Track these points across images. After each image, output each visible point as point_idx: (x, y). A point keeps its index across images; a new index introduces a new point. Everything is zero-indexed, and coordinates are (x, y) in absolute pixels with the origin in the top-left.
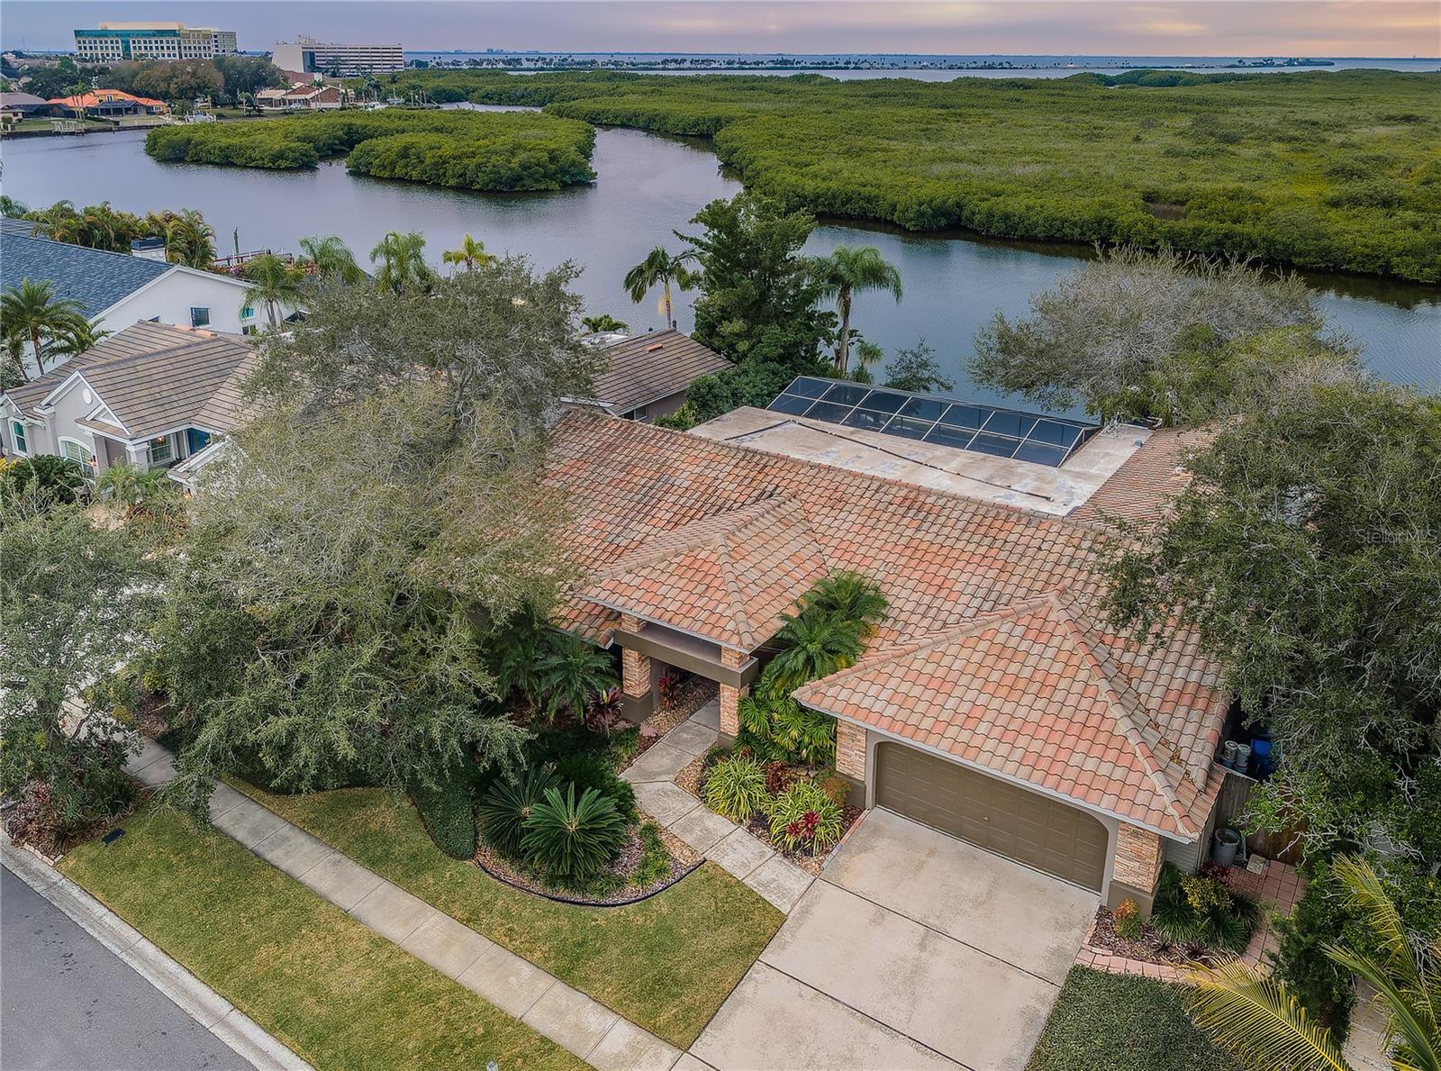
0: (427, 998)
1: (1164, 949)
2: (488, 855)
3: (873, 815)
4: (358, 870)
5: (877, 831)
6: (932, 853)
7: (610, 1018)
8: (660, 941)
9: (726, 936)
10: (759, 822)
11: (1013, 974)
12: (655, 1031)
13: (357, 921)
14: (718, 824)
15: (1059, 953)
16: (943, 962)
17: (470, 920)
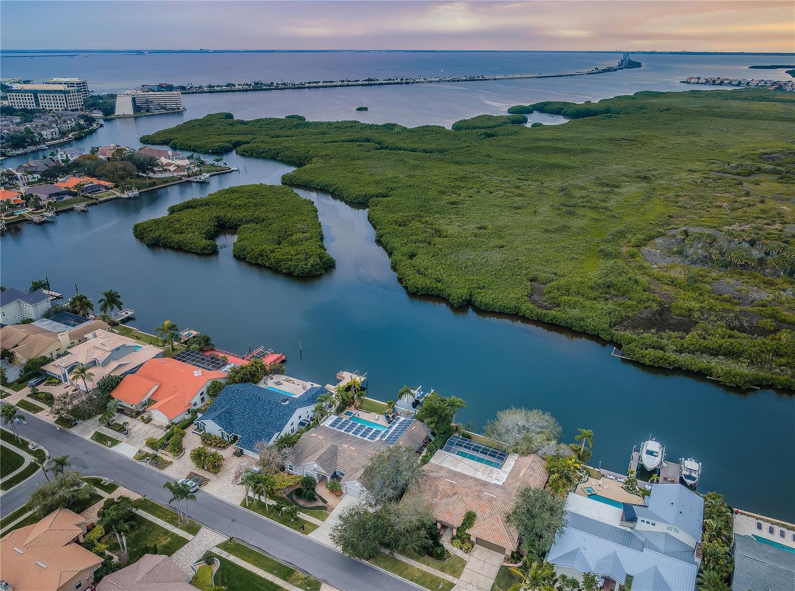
0: (428, 575)
1: (512, 562)
2: (426, 556)
3: (476, 546)
4: (410, 559)
5: (476, 548)
6: (484, 551)
7: (449, 576)
8: (453, 566)
9: (460, 565)
10: (461, 548)
11: (495, 567)
12: (455, 577)
13: (414, 567)
14: (455, 548)
15: (500, 563)
16: (486, 566)
17: (428, 565)
